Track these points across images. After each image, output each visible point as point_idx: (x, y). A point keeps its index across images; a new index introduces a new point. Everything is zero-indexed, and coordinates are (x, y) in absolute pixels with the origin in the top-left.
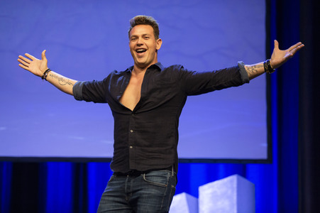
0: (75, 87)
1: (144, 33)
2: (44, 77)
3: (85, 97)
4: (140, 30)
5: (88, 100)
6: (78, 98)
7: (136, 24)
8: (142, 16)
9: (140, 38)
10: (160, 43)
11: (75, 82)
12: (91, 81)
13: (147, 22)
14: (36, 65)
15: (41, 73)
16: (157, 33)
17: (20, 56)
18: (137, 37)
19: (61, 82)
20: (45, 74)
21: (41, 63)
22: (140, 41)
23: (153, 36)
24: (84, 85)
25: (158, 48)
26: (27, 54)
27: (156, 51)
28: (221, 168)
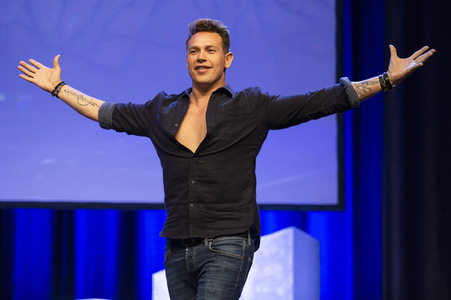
0: (102, 111)
1: (209, 44)
2: (55, 93)
3: (116, 124)
4: (203, 40)
5: (119, 130)
6: (104, 125)
7: (198, 31)
8: (207, 20)
9: (202, 51)
10: (231, 59)
11: (101, 103)
12: (126, 102)
13: (212, 28)
14: (45, 76)
15: (51, 87)
16: (226, 44)
17: (22, 62)
18: (197, 49)
19: (81, 102)
20: (56, 88)
21: (52, 72)
22: (203, 54)
23: (221, 49)
24: (116, 107)
25: (228, 65)
26: (32, 61)
27: (225, 69)
28: (271, 217)
